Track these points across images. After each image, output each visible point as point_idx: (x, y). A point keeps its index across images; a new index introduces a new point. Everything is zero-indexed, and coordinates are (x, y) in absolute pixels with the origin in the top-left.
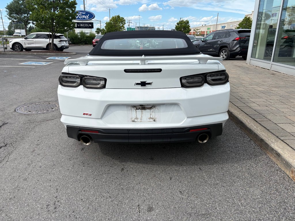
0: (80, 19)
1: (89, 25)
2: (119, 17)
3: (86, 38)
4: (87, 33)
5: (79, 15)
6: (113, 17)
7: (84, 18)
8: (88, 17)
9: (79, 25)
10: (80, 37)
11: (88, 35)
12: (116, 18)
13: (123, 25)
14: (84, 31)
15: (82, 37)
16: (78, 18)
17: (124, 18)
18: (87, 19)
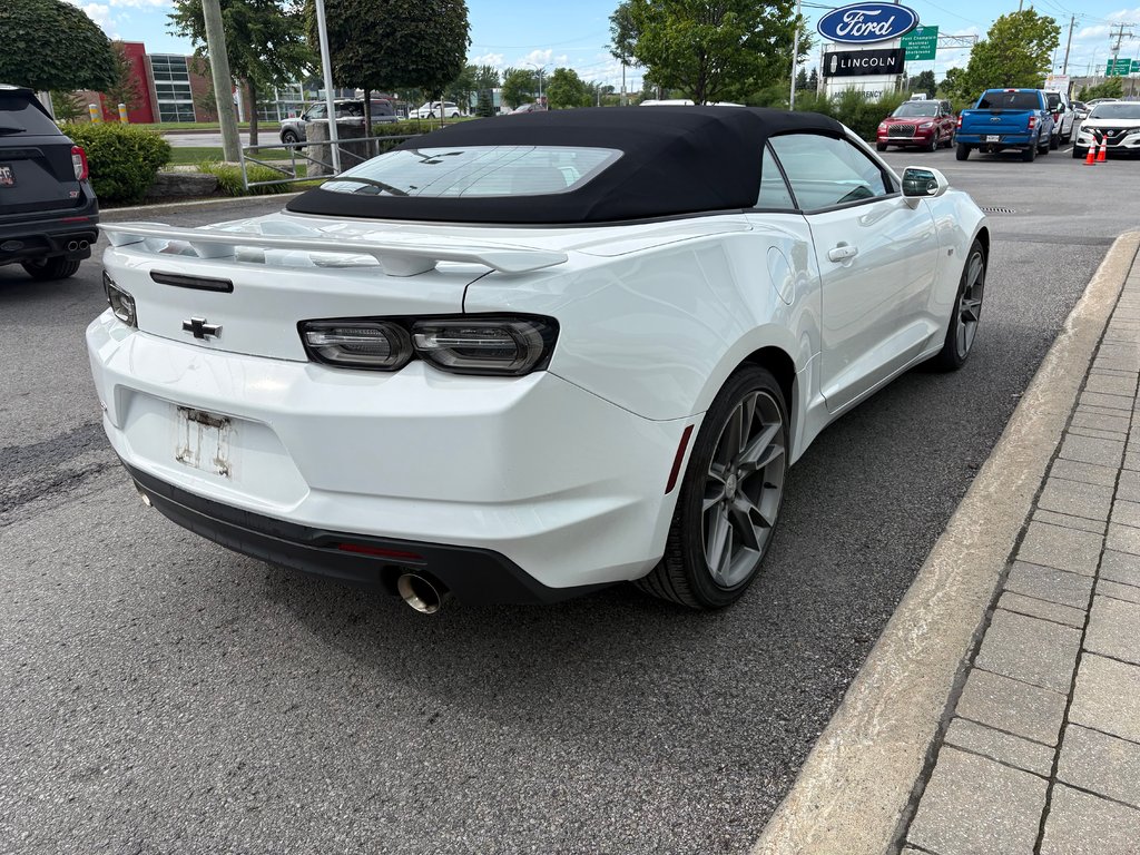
0: (854, 37)
1: (885, 61)
2: (1029, 15)
3: (859, 117)
4: (872, 95)
5: (853, 22)
6: (1002, 18)
7: (872, 35)
8: (886, 26)
9: (846, 64)
10: (838, 110)
11: (875, 101)
12: (1013, 20)
13: (1044, 53)
14: (858, 88)
15: (847, 110)
16: (849, 36)
17: (1052, 22)
18: (881, 35)
